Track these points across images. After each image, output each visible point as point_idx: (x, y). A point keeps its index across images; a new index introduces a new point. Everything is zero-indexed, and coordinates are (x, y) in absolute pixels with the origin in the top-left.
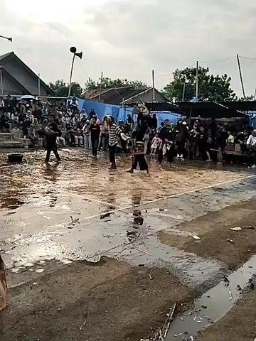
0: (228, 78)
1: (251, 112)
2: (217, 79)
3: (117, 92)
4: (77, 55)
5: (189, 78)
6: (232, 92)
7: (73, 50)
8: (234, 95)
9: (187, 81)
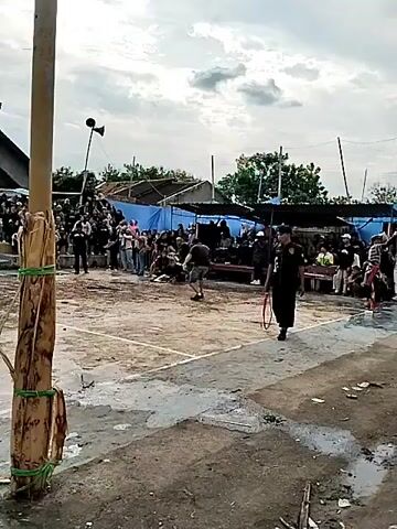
0: (315, 168)
1: (356, 219)
2: (301, 169)
3: (153, 187)
4: (97, 130)
5: (260, 167)
6: (322, 188)
7: (91, 122)
8: (325, 193)
9: (257, 172)
